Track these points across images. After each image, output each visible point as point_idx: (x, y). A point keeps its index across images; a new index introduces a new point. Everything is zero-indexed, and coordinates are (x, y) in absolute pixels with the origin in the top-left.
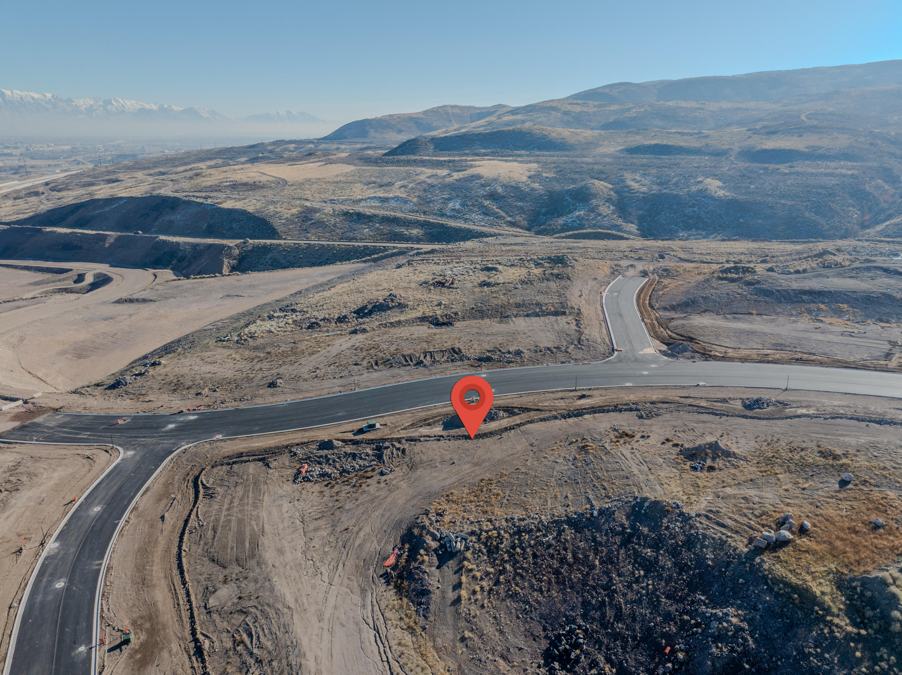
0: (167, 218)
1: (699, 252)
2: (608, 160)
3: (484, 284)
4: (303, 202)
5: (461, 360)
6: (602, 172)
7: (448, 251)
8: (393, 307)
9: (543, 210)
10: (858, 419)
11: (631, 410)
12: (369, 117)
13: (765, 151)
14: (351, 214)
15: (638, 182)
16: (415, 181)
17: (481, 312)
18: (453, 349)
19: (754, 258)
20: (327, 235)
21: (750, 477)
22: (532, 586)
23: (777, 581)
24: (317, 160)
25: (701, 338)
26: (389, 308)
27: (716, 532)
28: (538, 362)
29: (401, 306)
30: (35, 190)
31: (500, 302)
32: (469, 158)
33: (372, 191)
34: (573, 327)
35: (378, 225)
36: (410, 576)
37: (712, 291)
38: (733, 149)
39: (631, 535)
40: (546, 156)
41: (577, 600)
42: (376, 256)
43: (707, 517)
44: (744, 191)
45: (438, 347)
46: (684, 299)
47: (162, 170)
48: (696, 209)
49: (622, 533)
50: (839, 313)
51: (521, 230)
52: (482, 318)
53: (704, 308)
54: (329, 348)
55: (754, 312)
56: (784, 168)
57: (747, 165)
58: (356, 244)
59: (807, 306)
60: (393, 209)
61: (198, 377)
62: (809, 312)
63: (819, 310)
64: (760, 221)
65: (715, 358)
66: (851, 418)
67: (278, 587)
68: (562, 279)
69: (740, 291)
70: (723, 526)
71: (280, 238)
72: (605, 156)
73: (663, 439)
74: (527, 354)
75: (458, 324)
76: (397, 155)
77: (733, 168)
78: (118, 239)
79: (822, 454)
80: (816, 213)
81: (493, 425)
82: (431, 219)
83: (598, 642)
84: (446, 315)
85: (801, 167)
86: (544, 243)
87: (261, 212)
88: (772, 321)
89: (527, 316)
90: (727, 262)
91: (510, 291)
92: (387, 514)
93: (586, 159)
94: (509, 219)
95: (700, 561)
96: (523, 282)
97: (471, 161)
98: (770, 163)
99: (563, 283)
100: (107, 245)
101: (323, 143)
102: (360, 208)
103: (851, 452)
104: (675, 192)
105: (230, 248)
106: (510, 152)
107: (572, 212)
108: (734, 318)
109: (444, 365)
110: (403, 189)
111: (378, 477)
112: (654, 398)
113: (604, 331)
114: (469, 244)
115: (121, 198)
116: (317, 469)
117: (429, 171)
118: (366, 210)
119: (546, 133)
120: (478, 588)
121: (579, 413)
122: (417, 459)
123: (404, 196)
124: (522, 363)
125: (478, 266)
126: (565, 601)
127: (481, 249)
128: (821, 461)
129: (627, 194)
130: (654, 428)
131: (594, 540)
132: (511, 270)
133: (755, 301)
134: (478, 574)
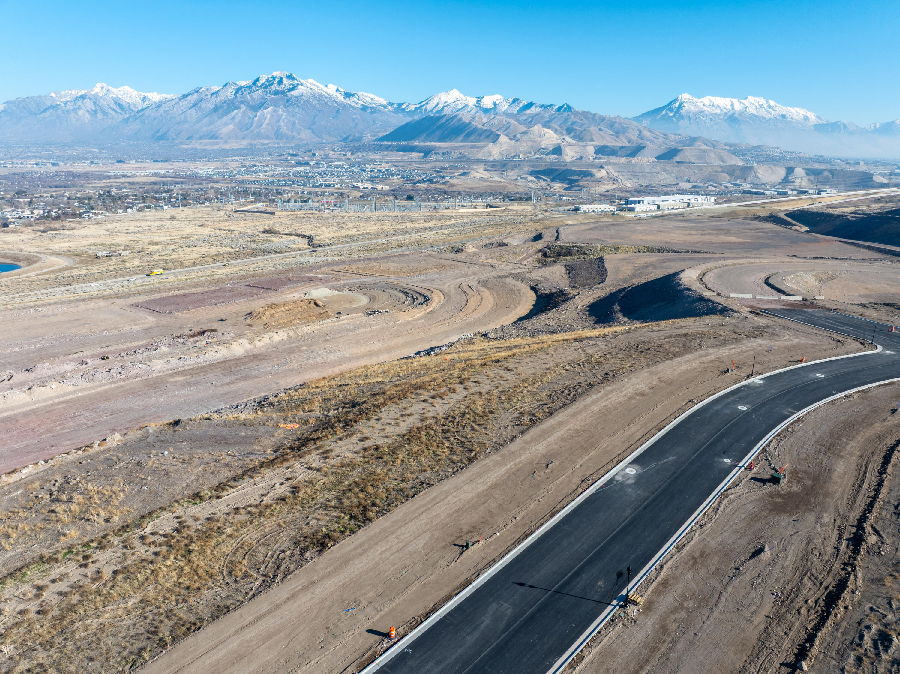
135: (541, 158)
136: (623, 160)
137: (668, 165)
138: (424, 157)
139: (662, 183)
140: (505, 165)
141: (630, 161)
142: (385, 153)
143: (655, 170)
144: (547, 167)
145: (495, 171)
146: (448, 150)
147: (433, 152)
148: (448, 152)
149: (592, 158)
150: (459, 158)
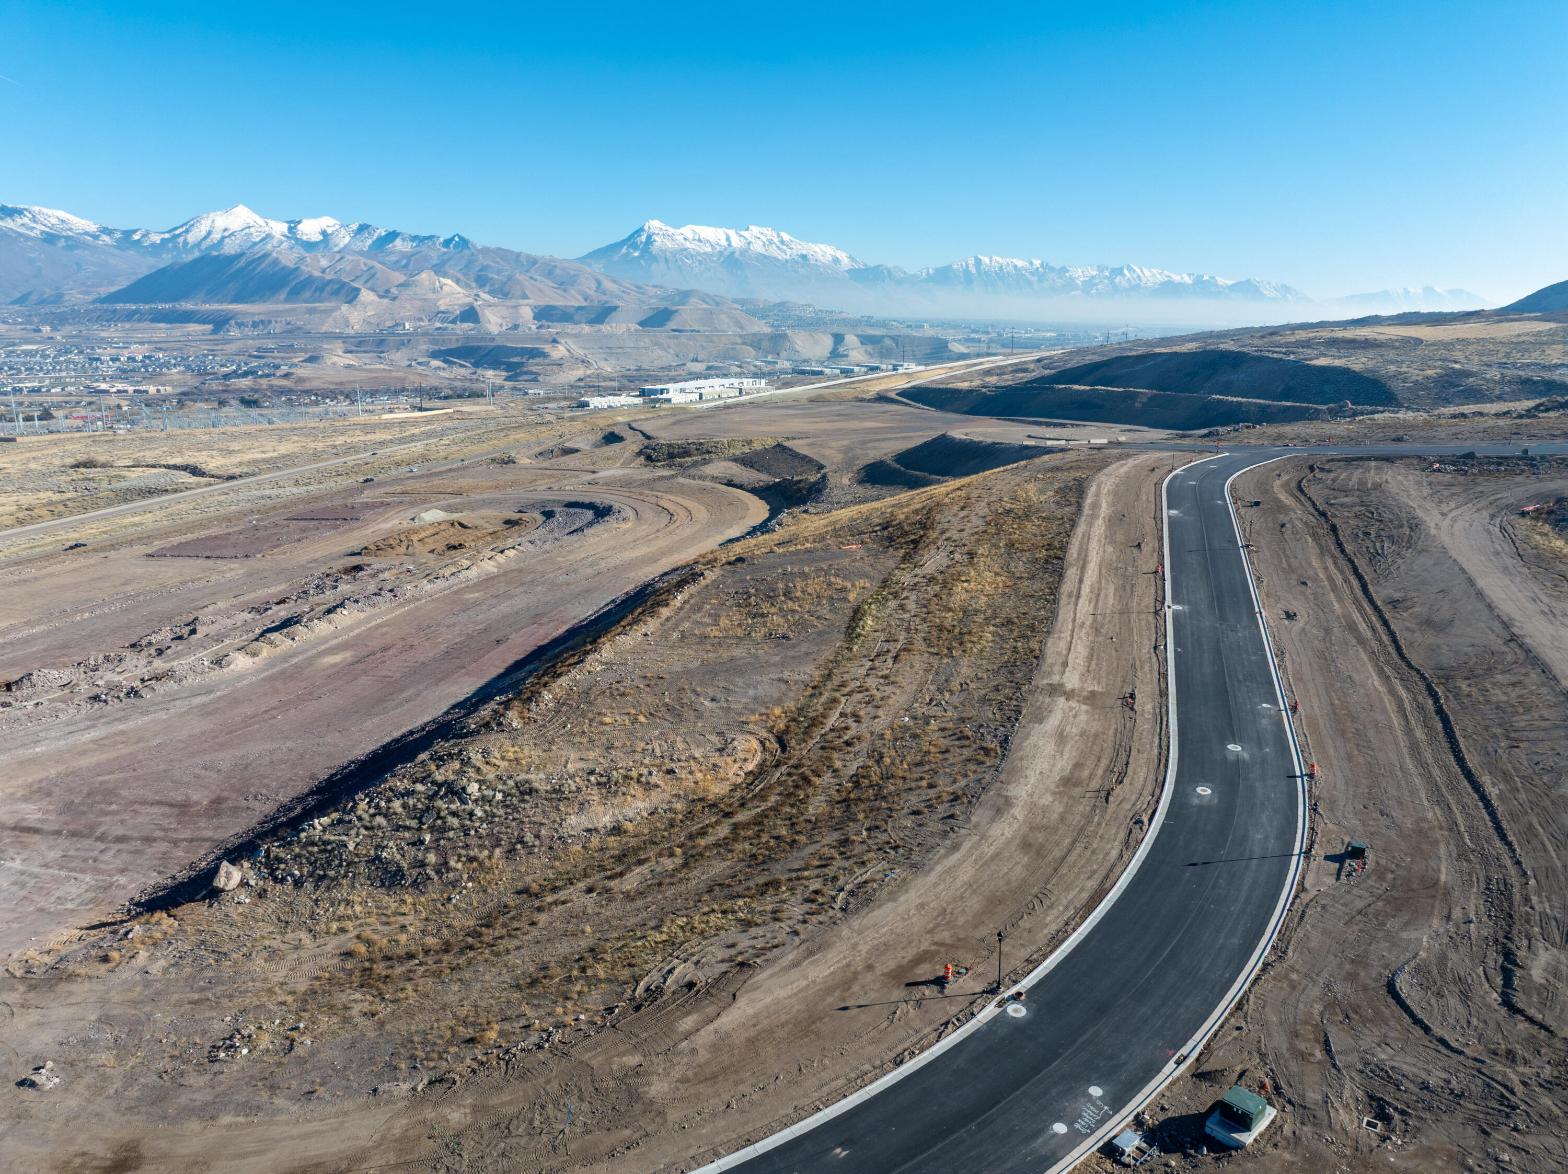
0: (1225, 377)
4: (1448, 364)
30: (1024, 367)
36: (1552, 513)
67: (1402, 501)
71: (1399, 406)
87: (1373, 371)
92: (1534, 491)
100: (1138, 404)
102: (1555, 376)
105: (1317, 411)
111: (1529, 475)
115: (1160, 354)
116: (1452, 468)
135: (446, 329)
136: (587, 329)
137: (661, 334)
138: (214, 332)
139: (657, 364)
140: (381, 342)
141: (600, 330)
142: (127, 326)
143: (643, 344)
144: (460, 344)
145: (366, 352)
146: (262, 317)
147: (233, 322)
148: (262, 322)
149: (534, 327)
150: (290, 332)
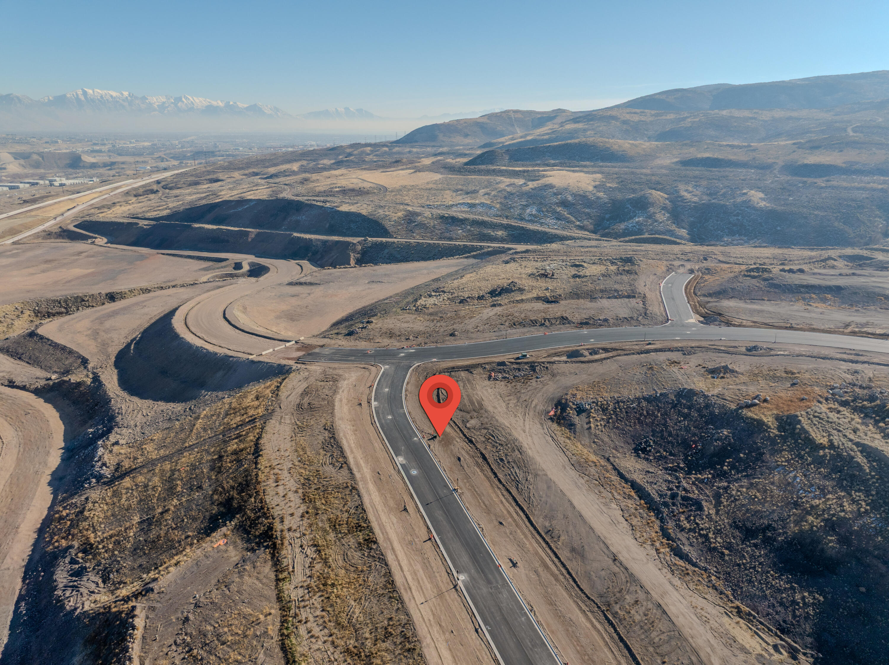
0: (294, 218)
1: (735, 256)
2: (664, 171)
3: (575, 276)
4: (406, 207)
5: (569, 323)
6: (658, 183)
7: (539, 251)
8: (515, 290)
9: (607, 216)
10: (812, 357)
11: (679, 351)
12: (438, 122)
13: (806, 166)
14: (447, 218)
15: (690, 192)
16: (496, 189)
17: (577, 294)
18: (562, 317)
19: (775, 262)
20: (429, 235)
21: (743, 381)
22: (626, 424)
23: (747, 418)
24: (405, 167)
25: (727, 314)
26: (513, 291)
27: (720, 402)
28: (619, 325)
29: (521, 290)
30: (150, 188)
31: (589, 289)
32: (541, 169)
33: (461, 197)
34: (641, 305)
35: (469, 227)
36: (564, 418)
37: (738, 284)
38: (776, 163)
39: (676, 404)
40: (609, 167)
41: (648, 429)
42: (475, 253)
43: (717, 396)
44: (783, 203)
45: (552, 316)
46: (718, 289)
47: (255, 170)
48: (740, 218)
49: (672, 403)
50: (824, 300)
51: (588, 233)
52: (578, 299)
53: (732, 295)
54: (481, 315)
55: (766, 299)
56: (821, 182)
57: (789, 178)
58: (457, 243)
59: (803, 295)
60: (480, 214)
61: (402, 330)
62: (804, 299)
63: (811, 298)
64: (794, 229)
65: (734, 325)
66: (808, 356)
67: (499, 420)
68: (631, 273)
69: (758, 285)
70: (725, 400)
71: (391, 237)
72: (662, 167)
73: (697, 365)
74: (611, 321)
75: (562, 302)
76: (477, 165)
77: (776, 181)
78: (258, 234)
79: (786, 372)
80: (844, 223)
81: (597, 357)
82: (513, 223)
83: (661, 445)
84: (553, 296)
85: (838, 181)
86: (613, 246)
87: (373, 215)
88: (776, 305)
89: (609, 298)
90: (755, 264)
91: (595, 281)
92: (545, 395)
93: (644, 171)
94: (578, 223)
95: (712, 414)
96: (603, 275)
97: (543, 171)
98: (809, 176)
99: (632, 277)
100: (250, 240)
101: (397, 146)
102: (453, 212)
103: (802, 371)
104: (722, 202)
105: (354, 244)
106: (576, 163)
107: (632, 218)
108: (752, 302)
109: (559, 326)
110: (486, 196)
111: (536, 379)
112: (693, 345)
113: (662, 309)
114: (554, 246)
115: (251, 200)
116: (500, 376)
117: (507, 181)
118: (459, 214)
119: (608, 146)
120: (599, 424)
121: (647, 352)
122: (555, 371)
123: (488, 202)
124: (609, 326)
125: (568, 264)
126: (643, 430)
127: (565, 250)
128: (784, 375)
129: (680, 203)
130: (692, 360)
131: (658, 406)
132: (594, 267)
133: (768, 291)
134: (599, 419)
